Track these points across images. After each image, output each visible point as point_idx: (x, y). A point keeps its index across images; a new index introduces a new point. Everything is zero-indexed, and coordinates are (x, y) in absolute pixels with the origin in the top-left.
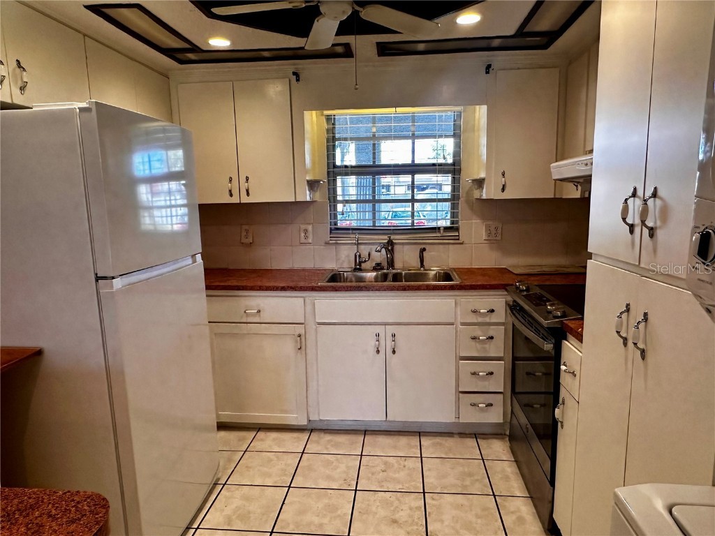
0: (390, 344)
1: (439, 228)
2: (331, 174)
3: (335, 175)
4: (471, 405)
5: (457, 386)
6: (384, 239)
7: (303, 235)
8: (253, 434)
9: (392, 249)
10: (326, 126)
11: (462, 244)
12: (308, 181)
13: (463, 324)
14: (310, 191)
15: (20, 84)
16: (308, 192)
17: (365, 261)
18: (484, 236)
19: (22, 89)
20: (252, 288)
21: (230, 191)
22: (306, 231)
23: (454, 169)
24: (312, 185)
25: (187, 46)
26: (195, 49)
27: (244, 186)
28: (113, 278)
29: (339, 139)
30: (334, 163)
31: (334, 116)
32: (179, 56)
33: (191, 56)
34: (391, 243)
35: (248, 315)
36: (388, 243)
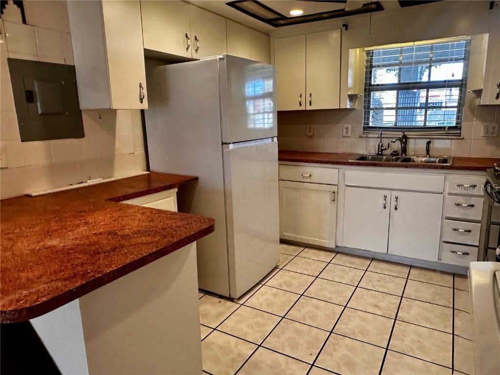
0: (394, 203)
1: (445, 128)
2: (367, 91)
3: (370, 91)
4: (451, 252)
5: (441, 237)
6: (400, 134)
7: (345, 131)
8: (302, 249)
9: (406, 141)
10: (366, 58)
11: (463, 139)
12: (349, 95)
13: (450, 194)
14: (350, 101)
15: (196, 48)
16: (348, 103)
17: (385, 149)
18: (482, 133)
19: (197, 50)
20: (307, 161)
21: (300, 103)
22: (347, 129)
23: (461, 84)
24: (352, 98)
25: (278, 16)
26: (283, 17)
27: (308, 99)
28: (230, 144)
29: (374, 67)
30: (370, 83)
31: (373, 50)
32: (275, 23)
33: (281, 22)
34: (405, 137)
35: (304, 177)
36: (403, 137)
